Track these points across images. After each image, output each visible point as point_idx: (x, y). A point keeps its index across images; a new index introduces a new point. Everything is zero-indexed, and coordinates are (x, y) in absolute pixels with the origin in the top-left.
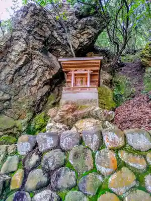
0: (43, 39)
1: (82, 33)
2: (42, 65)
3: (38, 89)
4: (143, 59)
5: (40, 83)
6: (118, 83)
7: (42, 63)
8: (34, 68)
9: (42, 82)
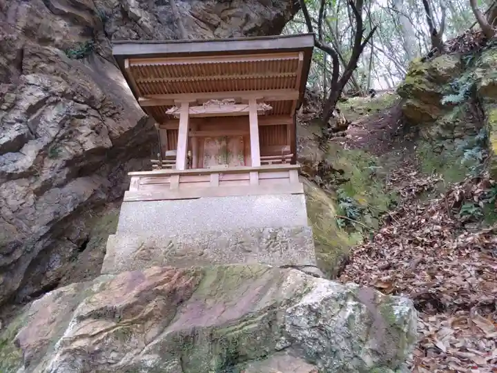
0: (85, 17)
1: (224, 15)
2: (63, 94)
3: (39, 193)
4: (409, 101)
5: (49, 163)
6: (342, 172)
7: (62, 88)
8: (25, 104)
9: (59, 163)
